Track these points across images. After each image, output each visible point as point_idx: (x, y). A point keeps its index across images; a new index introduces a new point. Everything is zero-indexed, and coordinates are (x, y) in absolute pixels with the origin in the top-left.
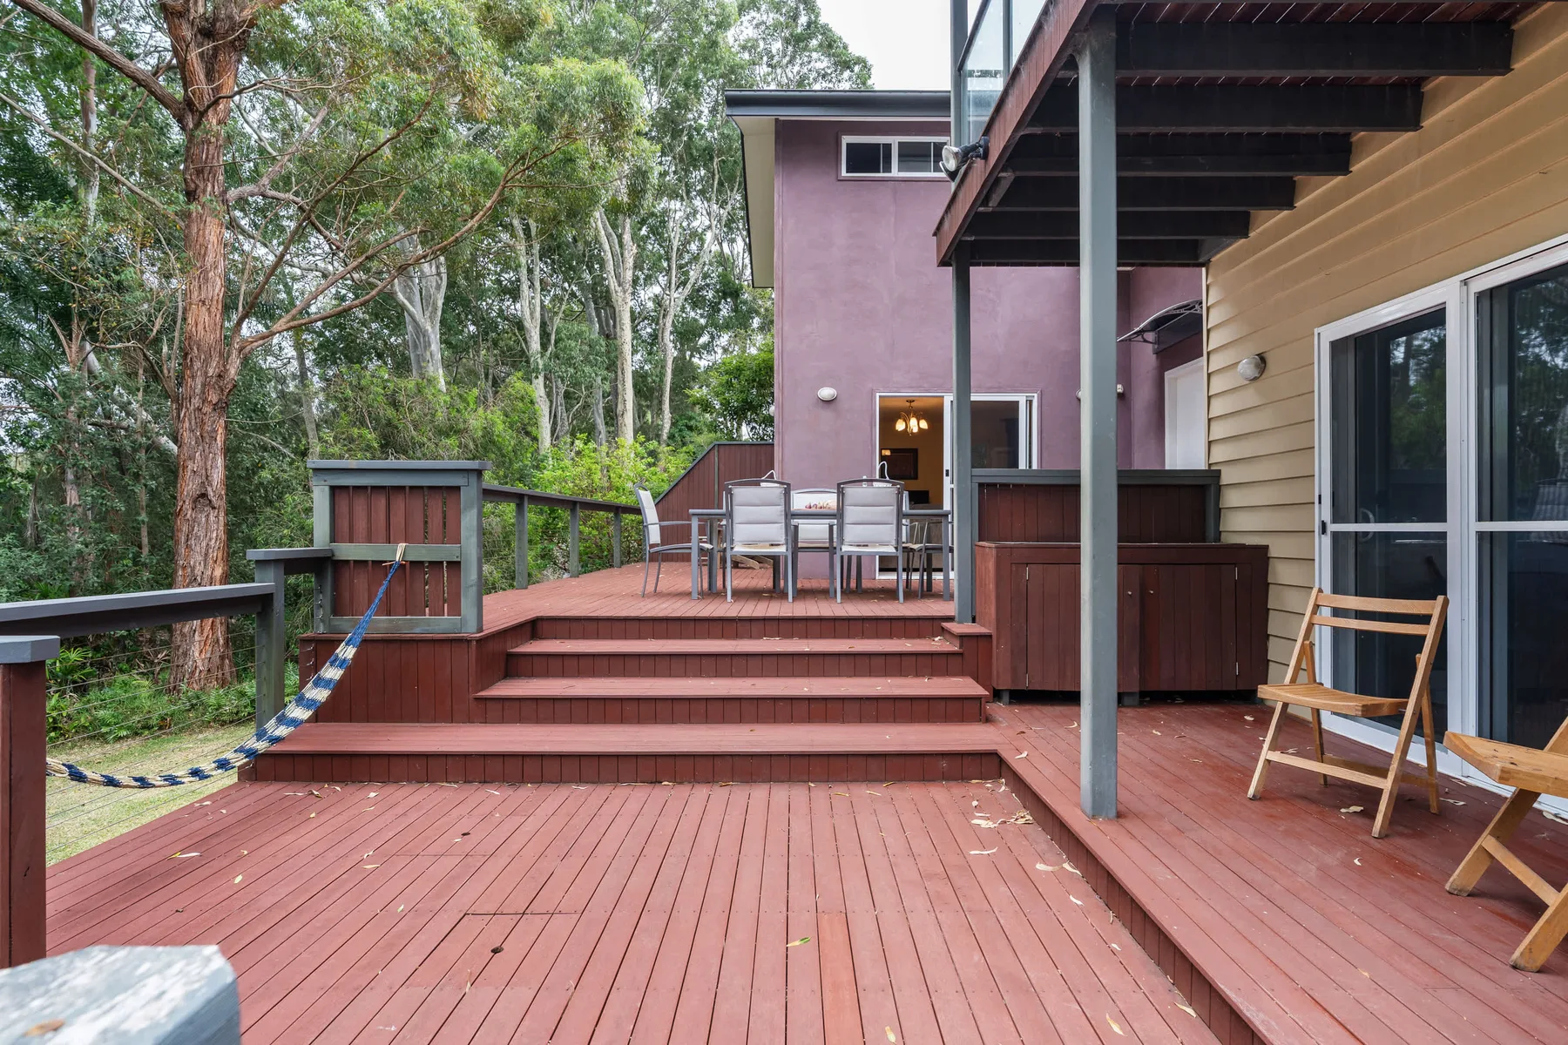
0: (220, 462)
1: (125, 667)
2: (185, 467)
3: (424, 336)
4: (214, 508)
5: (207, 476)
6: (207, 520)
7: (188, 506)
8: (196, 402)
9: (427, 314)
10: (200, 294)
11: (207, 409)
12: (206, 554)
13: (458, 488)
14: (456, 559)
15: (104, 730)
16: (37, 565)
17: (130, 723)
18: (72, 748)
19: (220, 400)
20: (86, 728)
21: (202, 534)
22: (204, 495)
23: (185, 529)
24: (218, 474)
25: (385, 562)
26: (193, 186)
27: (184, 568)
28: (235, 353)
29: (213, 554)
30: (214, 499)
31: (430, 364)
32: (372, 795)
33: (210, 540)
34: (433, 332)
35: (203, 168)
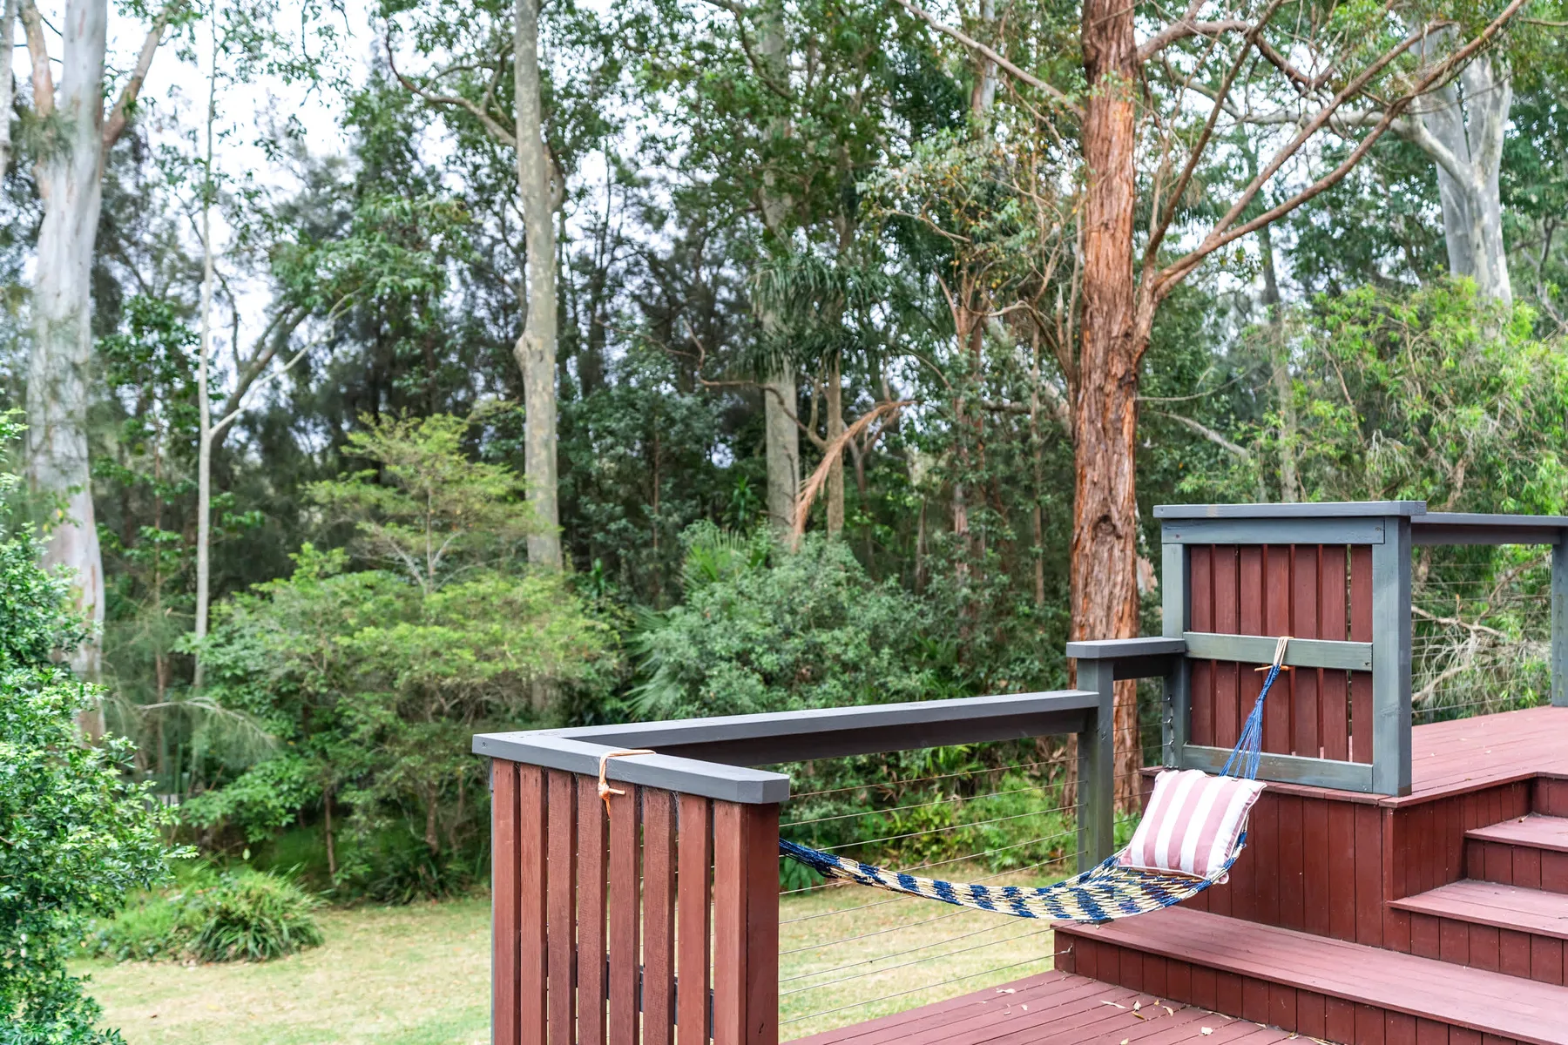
0: (1127, 466)
1: (1016, 765)
2: (1083, 477)
3: (1470, 200)
4: (1119, 537)
5: (1111, 490)
6: (1111, 555)
7: (1086, 535)
8: (1097, 377)
9: (1476, 158)
10: (1102, 214)
11: (1111, 387)
12: (1109, 608)
13: (1368, 548)
14: (1363, 667)
15: (988, 852)
16: (922, 614)
17: (1015, 848)
18: (953, 871)
19: (1127, 371)
20: (969, 845)
21: (1102, 576)
22: (1106, 518)
23: (1083, 569)
24: (1125, 486)
25: (1260, 665)
26: (1093, 53)
27: (1082, 627)
28: (1146, 296)
29: (1118, 607)
30: (1119, 524)
31: (1482, 251)
32: (1207, 1030)
33: (1115, 585)
34: (1487, 190)
35: (1106, 22)
